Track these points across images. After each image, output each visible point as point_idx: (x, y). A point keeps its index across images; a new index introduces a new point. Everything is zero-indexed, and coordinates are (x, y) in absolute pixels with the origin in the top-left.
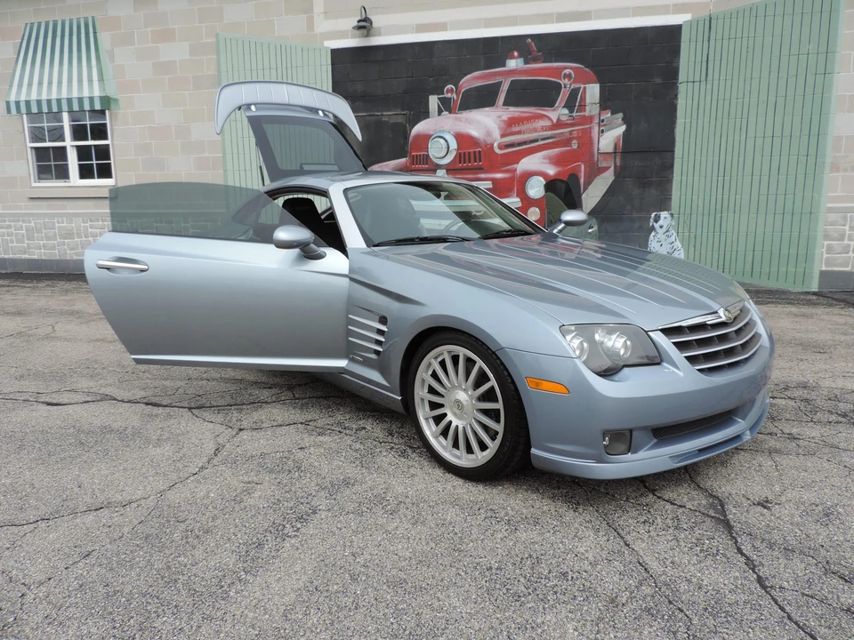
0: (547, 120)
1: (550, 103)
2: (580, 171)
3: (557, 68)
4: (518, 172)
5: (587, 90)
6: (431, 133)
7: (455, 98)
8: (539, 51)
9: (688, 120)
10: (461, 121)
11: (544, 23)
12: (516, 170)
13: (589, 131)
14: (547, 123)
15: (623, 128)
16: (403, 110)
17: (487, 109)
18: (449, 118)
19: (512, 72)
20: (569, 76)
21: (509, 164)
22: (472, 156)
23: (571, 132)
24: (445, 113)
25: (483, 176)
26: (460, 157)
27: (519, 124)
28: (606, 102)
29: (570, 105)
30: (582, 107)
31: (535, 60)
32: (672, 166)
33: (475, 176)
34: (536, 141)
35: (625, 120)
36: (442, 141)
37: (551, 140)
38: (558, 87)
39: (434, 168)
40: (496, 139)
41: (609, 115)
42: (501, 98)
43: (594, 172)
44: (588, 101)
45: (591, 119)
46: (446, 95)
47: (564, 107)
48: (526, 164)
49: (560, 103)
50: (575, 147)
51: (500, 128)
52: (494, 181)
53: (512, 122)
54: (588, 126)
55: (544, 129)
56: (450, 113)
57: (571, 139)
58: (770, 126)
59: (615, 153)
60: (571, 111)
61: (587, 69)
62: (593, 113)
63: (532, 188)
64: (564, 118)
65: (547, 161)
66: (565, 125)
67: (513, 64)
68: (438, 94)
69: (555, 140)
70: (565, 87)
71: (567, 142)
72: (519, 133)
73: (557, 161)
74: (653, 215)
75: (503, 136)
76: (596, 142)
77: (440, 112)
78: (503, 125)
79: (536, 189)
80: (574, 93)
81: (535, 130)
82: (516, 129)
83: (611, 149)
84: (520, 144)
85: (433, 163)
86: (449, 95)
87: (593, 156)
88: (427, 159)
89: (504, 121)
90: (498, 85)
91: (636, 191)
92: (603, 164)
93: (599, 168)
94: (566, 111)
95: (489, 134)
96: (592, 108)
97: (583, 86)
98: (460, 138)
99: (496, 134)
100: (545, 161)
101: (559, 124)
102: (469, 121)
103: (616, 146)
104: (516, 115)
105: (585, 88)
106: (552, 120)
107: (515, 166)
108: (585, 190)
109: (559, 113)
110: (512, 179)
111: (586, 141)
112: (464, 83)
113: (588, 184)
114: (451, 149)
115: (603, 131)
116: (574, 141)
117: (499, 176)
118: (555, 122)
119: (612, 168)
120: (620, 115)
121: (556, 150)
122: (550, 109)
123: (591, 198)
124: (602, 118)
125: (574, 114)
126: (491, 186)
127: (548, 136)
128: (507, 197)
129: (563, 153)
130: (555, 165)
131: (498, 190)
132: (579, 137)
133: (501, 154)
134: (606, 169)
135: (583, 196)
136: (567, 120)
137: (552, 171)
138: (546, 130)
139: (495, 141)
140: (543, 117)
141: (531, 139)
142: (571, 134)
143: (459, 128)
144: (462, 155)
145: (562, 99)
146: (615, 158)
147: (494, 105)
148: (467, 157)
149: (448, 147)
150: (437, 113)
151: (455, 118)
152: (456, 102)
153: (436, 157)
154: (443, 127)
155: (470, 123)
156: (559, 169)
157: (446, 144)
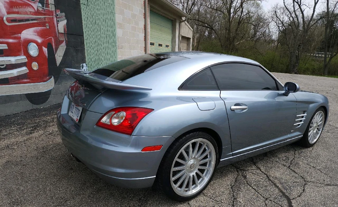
0: (32, 8)
2: (52, 42)
4: (22, 39)
12: (20, 38)
13: (52, 20)
14: (32, 10)
15: (65, 22)
21: (15, 33)
23: (45, 18)
25: (1, 40)
27: (17, 7)
28: (57, 5)
29: (41, 2)
30: (48, 5)
32: (84, 43)
34: (28, 20)
35: (67, 18)
37: (36, 21)
41: (60, 13)
43: (58, 43)
44: (50, 2)
45: (52, 12)
47: (39, 2)
48: (28, 34)
50: (48, 27)
51: (6, 7)
52: (8, 44)
53: (12, 4)
54: (51, 17)
55: (31, 13)
57: (46, 22)
59: (64, 33)
60: (43, 6)
62: (53, 10)
63: (31, 50)
64: (40, 9)
65: (36, 34)
66: (42, 14)
69: (38, 21)
71: (43, 24)
72: (18, 13)
73: (41, 34)
74: (81, 65)
75: (8, 13)
76: (56, 26)
78: (6, 5)
79: (34, 51)
81: (26, 13)
82: (15, 10)
83: (63, 31)
84: (20, 21)
87: (57, 34)
89: (7, 3)
91: (75, 54)
92: (61, 39)
93: (60, 41)
94: (40, 5)
96: (52, 8)
99: (4, 11)
101: (37, 13)
103: (65, 30)
104: (14, 0)
106: (34, 9)
107: (19, 35)
108: (56, 52)
109: (36, 5)
110: (19, 44)
111: (53, 27)
113: (56, 49)
115: (58, 21)
116: (47, 24)
117: (11, 41)
118: (36, 10)
119: (65, 41)
120: (64, 14)
121: (40, 28)
122: (32, 1)
123: (59, 56)
124: (57, 14)
125: (45, 8)
126: (7, 48)
127: (34, 18)
128: (19, 55)
129: (43, 30)
130: (41, 37)
131: (12, 51)
132: (49, 22)
133: (9, 26)
134: (62, 42)
135: (56, 55)
136: (42, 11)
137: (39, 40)
138: (32, 15)
139: (4, 15)
140: (29, 5)
141: (26, 18)
142: (45, 20)
146: (65, 36)
156: (43, 40)
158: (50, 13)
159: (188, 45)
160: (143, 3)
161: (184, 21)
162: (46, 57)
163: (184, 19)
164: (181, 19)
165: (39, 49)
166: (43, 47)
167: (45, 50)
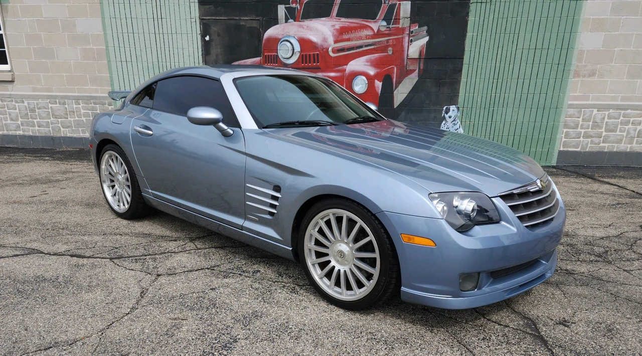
0: (370, 30)
1: (373, 17)
2: (393, 73)
4: (347, 71)
5: (402, 7)
6: (280, 37)
7: (299, 8)
9: (475, 34)
10: (303, 28)
12: (345, 70)
13: (400, 41)
14: (370, 33)
15: (427, 39)
16: (257, 16)
17: (324, 19)
18: (293, 25)
21: (340, 65)
22: (312, 57)
23: (388, 41)
24: (290, 20)
26: (302, 58)
27: (348, 33)
28: (415, 17)
29: (387, 19)
30: (397, 20)
32: (461, 70)
34: (361, 47)
35: (429, 33)
36: (288, 44)
37: (372, 47)
38: (379, 4)
40: (331, 44)
41: (417, 28)
42: (335, 10)
43: (404, 73)
44: (402, 15)
45: (403, 29)
46: (291, 6)
47: (383, 20)
48: (355, 65)
49: (380, 17)
50: (390, 53)
51: (334, 36)
53: (343, 31)
54: (401, 36)
55: (367, 37)
56: (295, 21)
57: (388, 46)
58: (534, 41)
59: (420, 58)
60: (389, 24)
62: (405, 26)
63: (357, 85)
64: (383, 29)
65: (369, 64)
66: (383, 35)
68: (285, 4)
69: (375, 47)
70: (385, 3)
71: (384, 49)
72: (348, 40)
73: (375, 64)
74: (444, 108)
75: (336, 42)
76: (406, 50)
77: (287, 20)
78: (336, 33)
79: (360, 86)
80: (391, 8)
81: (360, 38)
82: (346, 36)
83: (416, 56)
84: (349, 49)
85: (282, 62)
86: (294, 5)
87: (403, 61)
88: (276, 58)
89: (337, 30)
91: (434, 90)
92: (411, 68)
93: (407, 71)
94: (384, 23)
95: (325, 40)
96: (404, 23)
97: (398, 2)
98: (303, 42)
99: (331, 40)
100: (367, 64)
101: (379, 34)
102: (309, 28)
103: (421, 53)
104: (347, 25)
105: (400, 4)
106: (373, 30)
107: (345, 67)
108: (396, 87)
109: (378, 25)
110: (342, 77)
111: (399, 49)
113: (399, 82)
114: (295, 51)
115: (411, 41)
116: (390, 48)
117: (332, 74)
118: (376, 31)
119: (417, 71)
120: (425, 28)
121: (376, 55)
122: (372, 21)
123: (400, 94)
124: (411, 30)
125: (391, 26)
127: (370, 43)
129: (380, 58)
130: (375, 67)
132: (394, 45)
133: (334, 57)
134: (413, 71)
135: (395, 92)
136: (385, 31)
137: (372, 72)
138: (369, 39)
139: (330, 46)
140: (366, 27)
141: (357, 45)
143: (302, 34)
144: (304, 57)
145: (382, 13)
146: (420, 63)
147: (329, 16)
148: (308, 59)
149: (293, 50)
150: (284, 20)
151: (298, 26)
152: (299, 11)
153: (284, 57)
154: (289, 33)
155: (311, 30)
156: (378, 70)
157: (291, 47)
158: (400, 31)
162: (378, 93)
165: (368, 83)
166: (376, 81)
167: (379, 84)
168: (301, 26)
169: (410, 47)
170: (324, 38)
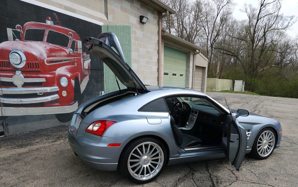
0: (65, 53)
1: (66, 46)
2: (79, 76)
3: (66, 30)
5: (78, 43)
6: (10, 49)
7: (22, 32)
8: (59, 20)
10: (27, 46)
11: (60, 8)
12: (55, 74)
13: (79, 60)
15: (90, 60)
17: (39, 42)
18: (19, 43)
19: (49, 27)
20: (71, 35)
21: (52, 71)
22: (34, 65)
24: (17, 39)
25: (41, 75)
26: (28, 65)
27: (54, 52)
28: (84, 49)
29: (73, 47)
30: (77, 49)
31: (58, 24)
32: (103, 76)
33: (37, 75)
34: (62, 61)
35: (91, 57)
36: (17, 55)
37: (67, 62)
38: (68, 39)
39: (14, 70)
41: (86, 54)
42: (46, 38)
43: (83, 76)
44: (78, 47)
45: (80, 54)
46: (17, 30)
47: (71, 48)
48: (61, 71)
49: (69, 46)
50: (76, 65)
51: (46, 53)
52: (46, 78)
53: (51, 51)
54: (79, 58)
55: (65, 56)
56: (20, 40)
57: (75, 62)
59: (88, 69)
60: (73, 50)
61: (77, 34)
62: (81, 53)
63: (62, 82)
64: (71, 53)
65: (67, 70)
66: (72, 56)
67: (49, 23)
68: (12, 28)
69: (69, 62)
70: (70, 39)
71: (73, 63)
72: (55, 56)
73: (71, 71)
74: (100, 93)
75: (48, 57)
76: (83, 65)
77: (14, 39)
78: (47, 51)
79: (64, 83)
80: (74, 42)
81: (61, 56)
82: (53, 54)
84: (56, 62)
85: (13, 67)
86: (19, 30)
87: (82, 70)
88: (9, 64)
90: (44, 31)
91: (95, 84)
92: (86, 73)
93: (84, 75)
94: (71, 50)
95: (41, 55)
96: (80, 51)
98: (27, 54)
99: (45, 55)
100: (66, 70)
101: (69, 55)
103: (89, 66)
104: (53, 48)
105: (77, 41)
106: (67, 53)
107: (55, 71)
108: (81, 83)
109: (69, 50)
110: (54, 78)
111: (80, 64)
112: (27, 25)
113: (82, 81)
114: (23, 60)
115: (84, 60)
117: (48, 76)
118: (68, 53)
119: (88, 75)
120: (89, 55)
121: (70, 66)
122: (66, 47)
123: (83, 86)
124: (84, 55)
125: (75, 52)
126: (45, 81)
127: (66, 59)
128: (53, 86)
129: (72, 68)
130: (70, 72)
131: (49, 83)
132: (77, 62)
133: (48, 65)
134: (87, 75)
135: (81, 86)
136: (72, 54)
137: (69, 75)
138: (65, 57)
139: (45, 58)
140: (63, 51)
141: (60, 60)
142: (74, 60)
143: (27, 49)
144: (29, 64)
145: (70, 44)
146: (89, 71)
147: (42, 41)
148: (32, 65)
149: (21, 59)
150: (12, 39)
151: (23, 44)
152: (23, 35)
153: (15, 63)
154: (17, 47)
155: (32, 48)
156: (72, 74)
157: (19, 57)
158: (79, 55)
159: (204, 73)
160: (157, 42)
161: (198, 53)
162: (73, 86)
163: (198, 51)
164: (196, 51)
165: (68, 81)
166: (72, 80)
167: (73, 82)
168: (25, 44)
169: (84, 63)
170: (41, 54)
